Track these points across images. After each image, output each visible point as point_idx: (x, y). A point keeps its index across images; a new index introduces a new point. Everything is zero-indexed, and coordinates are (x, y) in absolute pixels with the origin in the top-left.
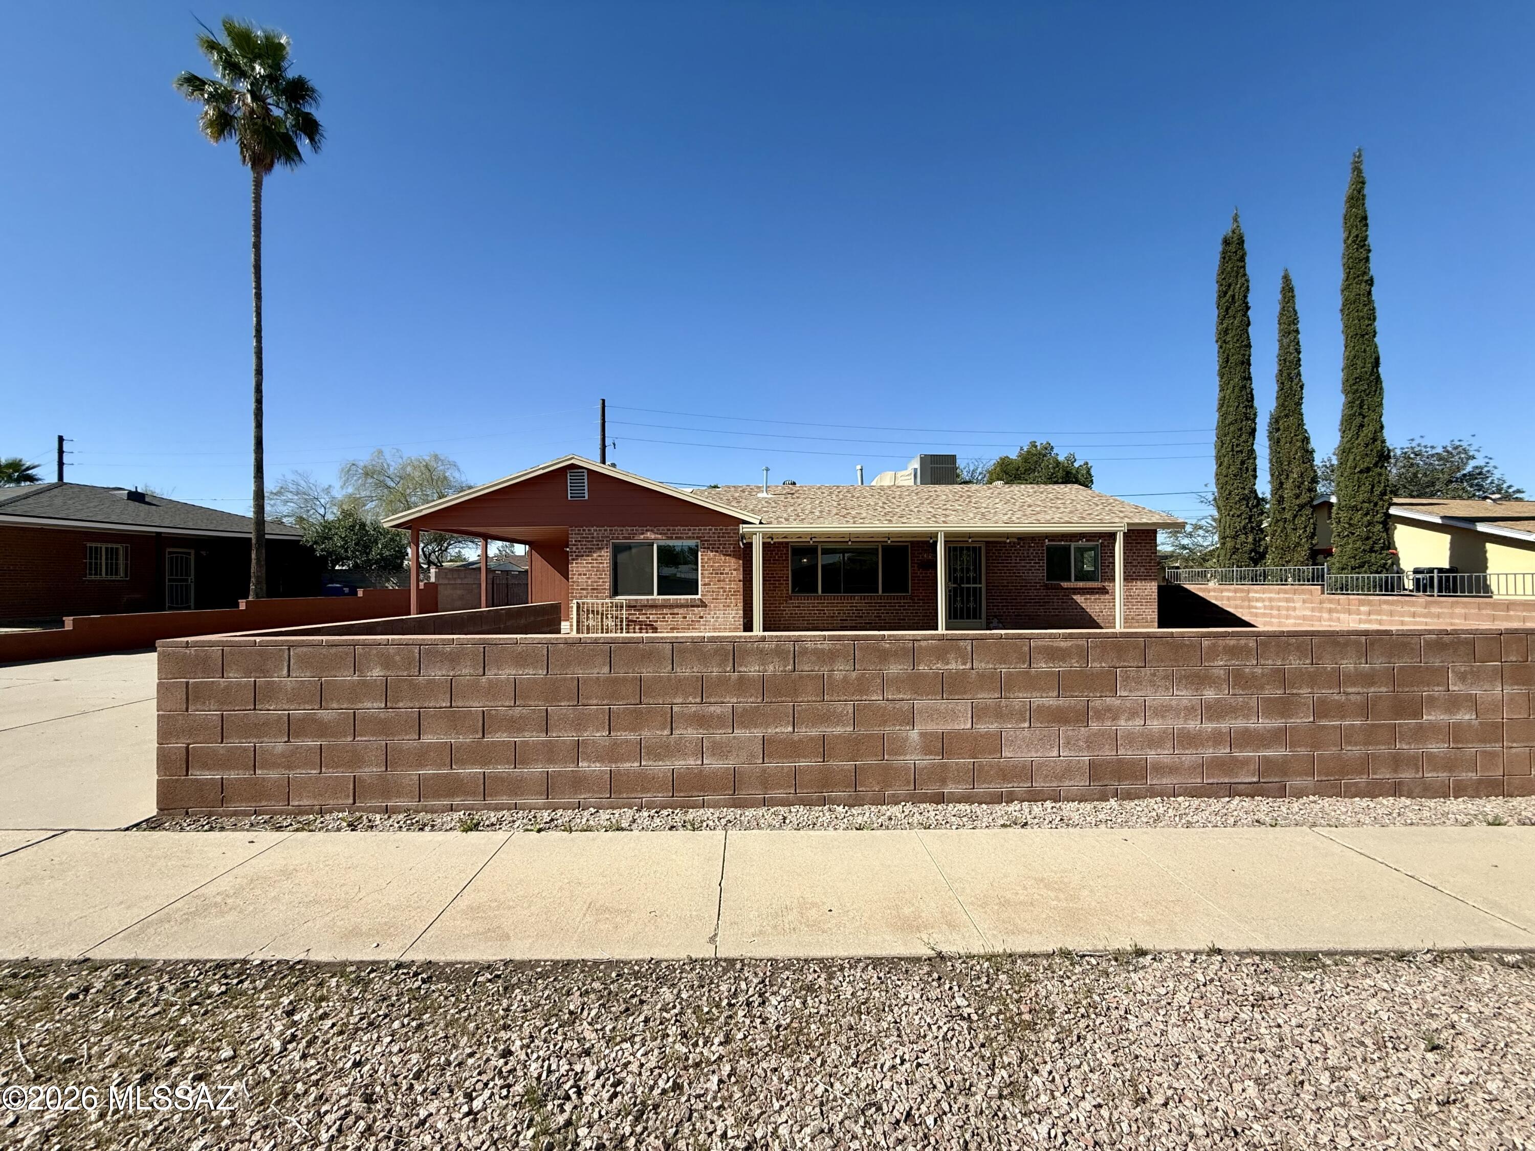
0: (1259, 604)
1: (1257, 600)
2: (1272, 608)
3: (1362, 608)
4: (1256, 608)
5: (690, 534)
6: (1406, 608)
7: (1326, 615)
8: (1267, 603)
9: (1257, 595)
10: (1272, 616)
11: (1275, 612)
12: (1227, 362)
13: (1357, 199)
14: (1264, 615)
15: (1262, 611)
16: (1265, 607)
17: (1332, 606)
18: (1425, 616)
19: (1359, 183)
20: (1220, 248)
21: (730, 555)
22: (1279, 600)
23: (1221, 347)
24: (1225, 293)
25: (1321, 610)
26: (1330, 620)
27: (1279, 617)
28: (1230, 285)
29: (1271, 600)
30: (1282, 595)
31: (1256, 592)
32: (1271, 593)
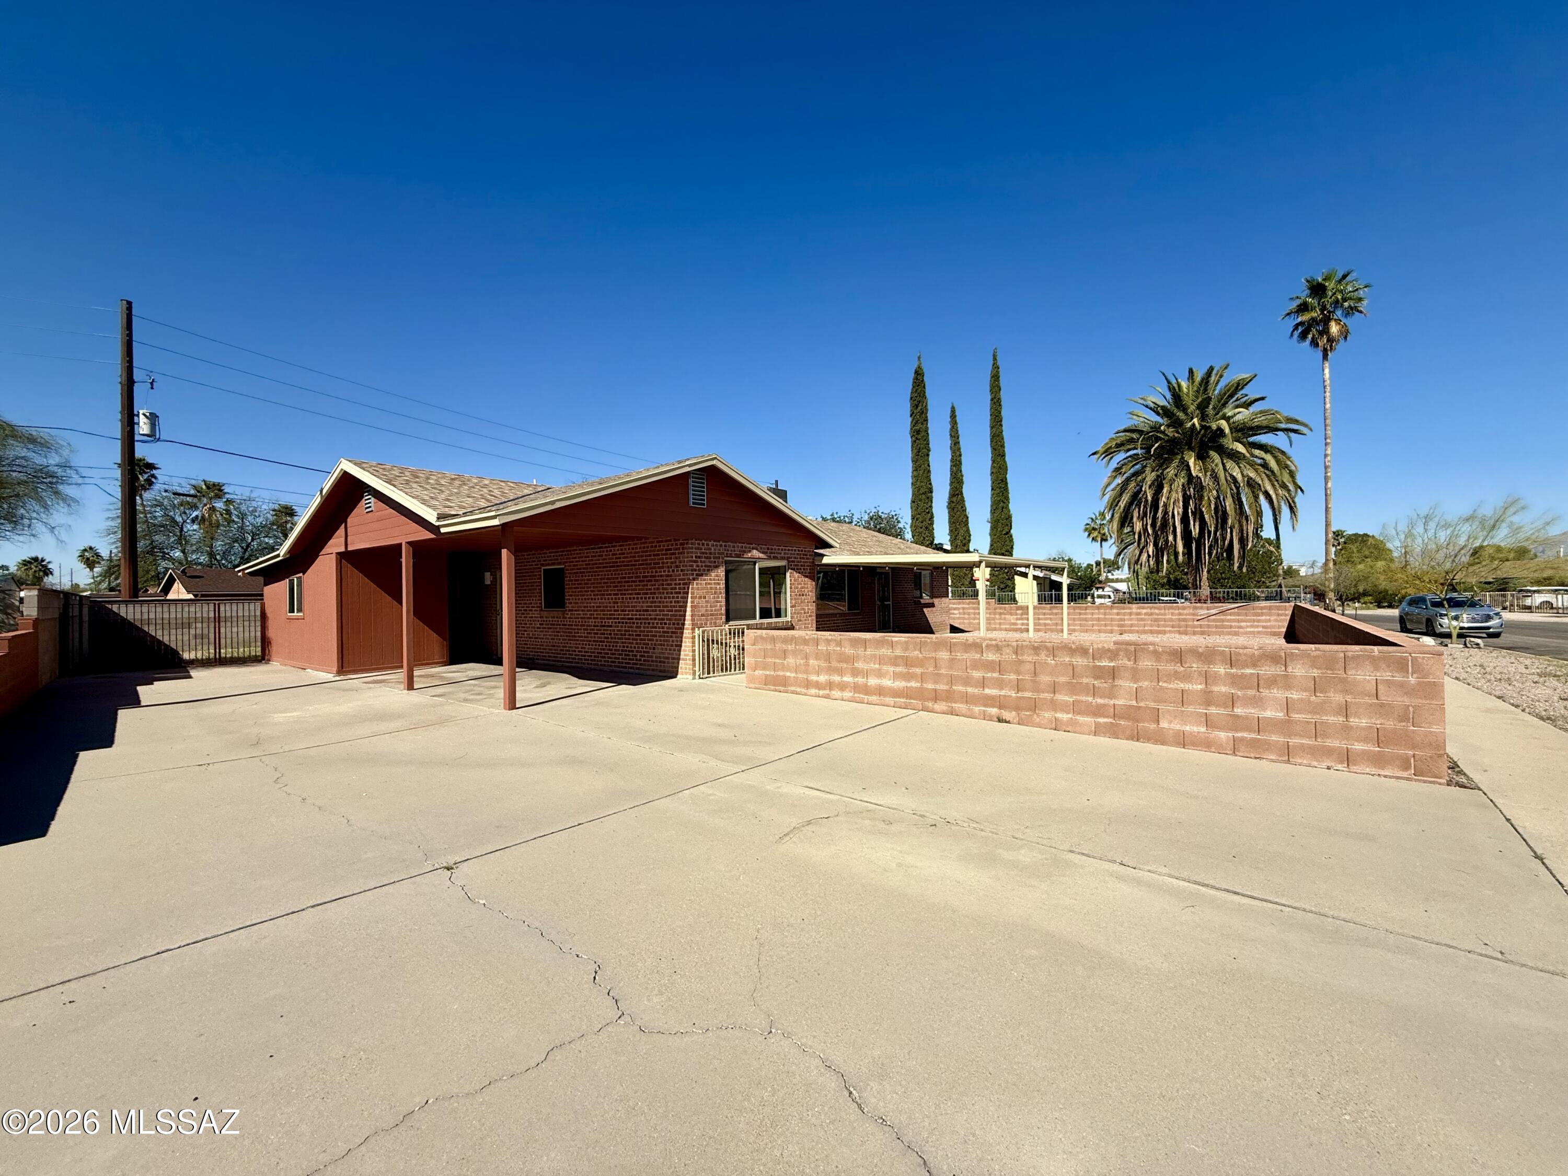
0: (956, 612)
1: (955, 609)
2: (964, 614)
3: (1018, 612)
4: (954, 614)
5: (782, 555)
6: (1041, 611)
7: (997, 616)
8: (961, 611)
9: (955, 606)
10: (964, 619)
11: (966, 616)
12: (919, 452)
13: (995, 378)
14: (959, 618)
15: (958, 616)
16: (960, 613)
17: (1001, 611)
18: (1050, 614)
19: (996, 367)
20: (912, 375)
21: (807, 577)
22: (969, 608)
23: (915, 441)
24: (917, 406)
25: (995, 614)
26: (1000, 619)
27: (969, 619)
28: (920, 402)
29: (964, 608)
30: (971, 606)
31: (954, 604)
32: (963, 604)
